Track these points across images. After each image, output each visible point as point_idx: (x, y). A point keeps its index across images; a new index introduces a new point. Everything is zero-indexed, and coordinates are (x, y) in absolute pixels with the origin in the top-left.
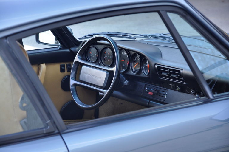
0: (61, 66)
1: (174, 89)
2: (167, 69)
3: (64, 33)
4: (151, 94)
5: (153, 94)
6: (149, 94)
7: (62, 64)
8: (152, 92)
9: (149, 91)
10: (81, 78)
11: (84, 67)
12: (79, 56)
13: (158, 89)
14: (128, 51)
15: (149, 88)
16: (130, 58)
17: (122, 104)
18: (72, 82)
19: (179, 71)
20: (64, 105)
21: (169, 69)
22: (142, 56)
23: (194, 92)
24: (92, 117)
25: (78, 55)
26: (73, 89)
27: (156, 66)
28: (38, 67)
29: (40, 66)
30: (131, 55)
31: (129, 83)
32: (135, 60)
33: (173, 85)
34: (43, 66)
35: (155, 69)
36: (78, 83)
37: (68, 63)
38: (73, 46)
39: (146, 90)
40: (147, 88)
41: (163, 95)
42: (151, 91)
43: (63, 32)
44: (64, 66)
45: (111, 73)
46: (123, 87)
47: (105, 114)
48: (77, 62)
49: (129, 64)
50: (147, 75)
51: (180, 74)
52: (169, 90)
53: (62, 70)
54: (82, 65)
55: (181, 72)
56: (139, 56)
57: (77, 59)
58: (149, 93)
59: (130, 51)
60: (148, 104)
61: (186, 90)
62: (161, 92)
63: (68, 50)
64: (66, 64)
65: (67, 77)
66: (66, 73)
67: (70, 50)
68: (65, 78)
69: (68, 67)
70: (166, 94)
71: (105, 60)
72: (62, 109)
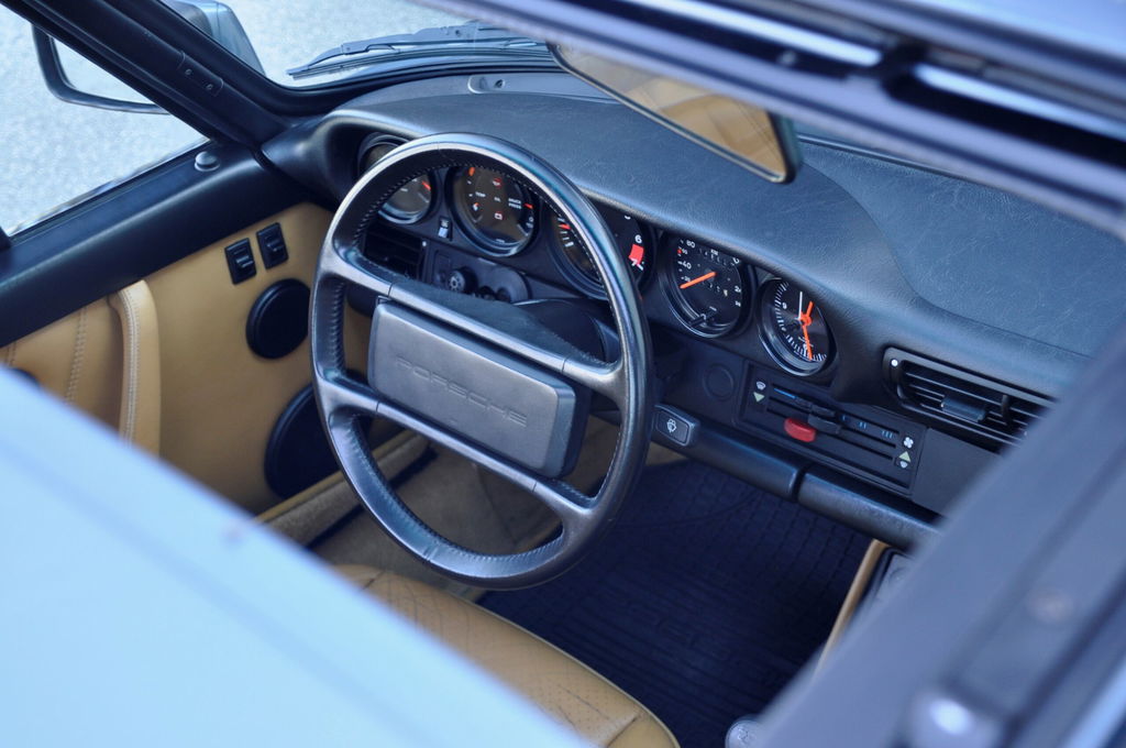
0: (231, 256)
4: (801, 436)
7: (233, 241)
9: (777, 401)
15: (775, 385)
21: (1005, 397)
29: (120, 301)
34: (137, 296)
37: (262, 226)
39: (759, 397)
40: (760, 386)
44: (245, 249)
48: (334, 280)
53: (241, 273)
58: (791, 427)
62: (863, 425)
63: (250, 165)
64: (251, 237)
65: (275, 297)
66: (264, 277)
67: (264, 161)
68: (266, 302)
69: (268, 249)
70: (906, 443)
71: (475, 207)
72: (276, 436)
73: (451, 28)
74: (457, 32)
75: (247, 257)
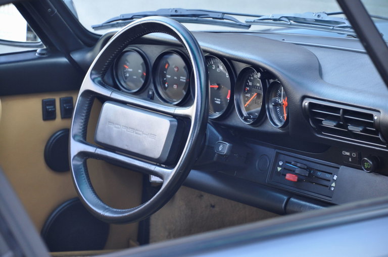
0: (45, 104)
1: (357, 164)
2: (337, 110)
3: (53, 11)
4: (292, 179)
5: (298, 180)
6: (288, 180)
7: (48, 97)
8: (296, 174)
9: (286, 170)
10: (100, 137)
11: (107, 105)
13: (313, 164)
14: (228, 62)
15: (287, 162)
17: (213, 206)
18: (76, 147)
19: (371, 117)
20: (53, 211)
21: (341, 111)
22: (267, 75)
25: (91, 74)
26: (78, 166)
27: (306, 103)
30: (238, 73)
32: (248, 86)
33: (354, 155)
35: (303, 109)
36: (91, 149)
37: (64, 95)
38: (78, 49)
39: (279, 169)
40: (281, 163)
41: (326, 183)
42: (292, 171)
44: (53, 103)
45: (182, 122)
46: (215, 159)
49: (232, 97)
51: (372, 125)
52: (342, 167)
53: (48, 115)
54: (103, 99)
55: (376, 118)
56: (259, 75)
57: (88, 84)
58: (289, 176)
59: (234, 62)
60: (283, 205)
62: (319, 174)
63: (64, 60)
64: (58, 99)
65: (62, 134)
66: (59, 122)
67: (71, 59)
68: (57, 136)
69: (64, 107)
70: (334, 178)
71: (166, 85)
72: (48, 223)
73: (174, 9)
74: (176, 11)
75: (52, 107)
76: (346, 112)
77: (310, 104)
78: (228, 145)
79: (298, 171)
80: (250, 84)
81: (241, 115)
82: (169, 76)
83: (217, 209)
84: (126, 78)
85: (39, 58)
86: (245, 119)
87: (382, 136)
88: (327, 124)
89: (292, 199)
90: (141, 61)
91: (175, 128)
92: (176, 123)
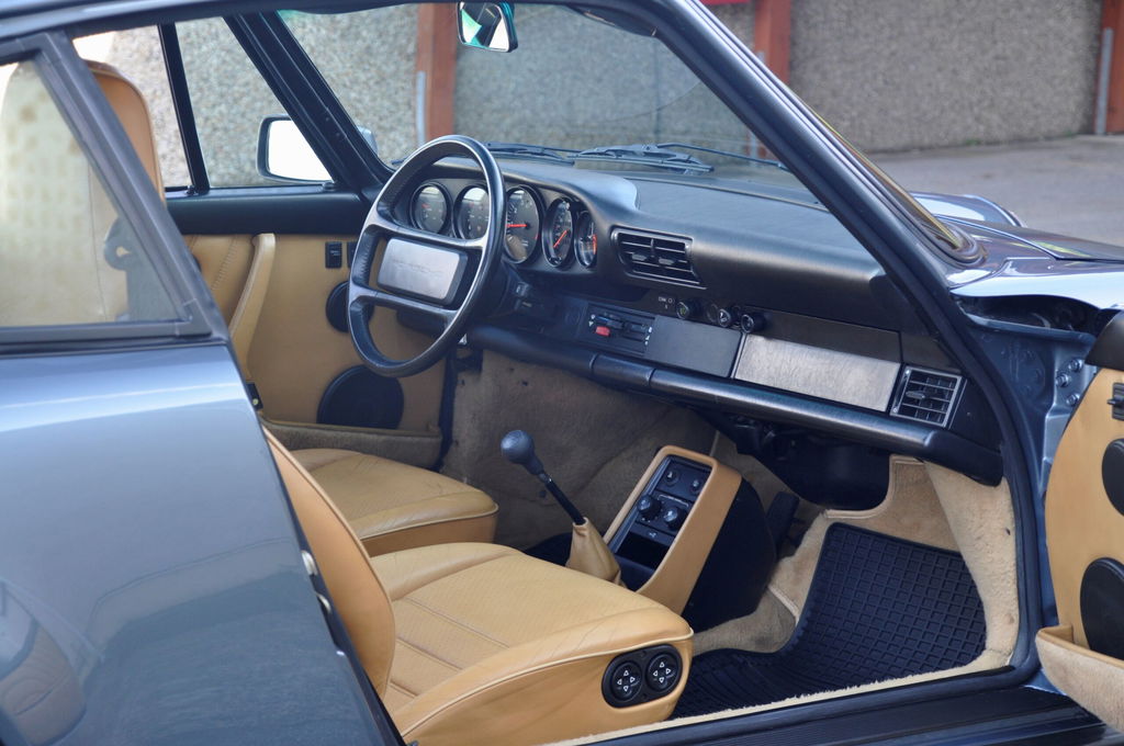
0: (329, 248)
1: (672, 313)
2: (647, 240)
3: (342, 136)
4: (602, 333)
5: (610, 335)
6: (598, 334)
7: (333, 240)
8: (608, 327)
9: (598, 323)
10: (383, 279)
11: (393, 242)
12: (380, 208)
13: (627, 317)
14: (535, 190)
15: (600, 315)
16: (545, 215)
17: (526, 384)
18: (355, 292)
19: (682, 246)
21: (652, 242)
22: (578, 208)
23: (728, 315)
24: (431, 427)
25: (378, 205)
26: (357, 313)
27: (615, 235)
28: (251, 243)
29: (258, 240)
30: (548, 205)
31: (529, 291)
32: (559, 223)
33: (671, 301)
34: (268, 241)
35: (612, 242)
36: (371, 294)
37: (352, 240)
38: (371, 185)
39: (591, 323)
40: (593, 317)
41: (639, 337)
42: (603, 324)
43: (338, 134)
44: (338, 247)
45: (474, 254)
46: (516, 308)
47: (471, 416)
48: (373, 228)
49: (540, 237)
50: (589, 267)
51: (683, 256)
52: (658, 317)
53: (333, 261)
54: (388, 235)
55: (687, 247)
56: (568, 205)
57: (373, 218)
58: (599, 330)
59: (543, 190)
60: (591, 364)
61: (709, 315)
62: (634, 326)
63: (353, 196)
64: (344, 243)
69: (351, 253)
70: (649, 330)
75: (337, 252)
76: (658, 242)
77: (620, 235)
78: (526, 286)
79: (610, 323)
80: (561, 221)
81: (549, 255)
82: (472, 216)
83: (530, 387)
84: (425, 219)
85: (324, 192)
86: (552, 261)
87: (695, 270)
88: (639, 258)
89: (601, 356)
90: (442, 200)
91: (465, 264)
92: (467, 258)
